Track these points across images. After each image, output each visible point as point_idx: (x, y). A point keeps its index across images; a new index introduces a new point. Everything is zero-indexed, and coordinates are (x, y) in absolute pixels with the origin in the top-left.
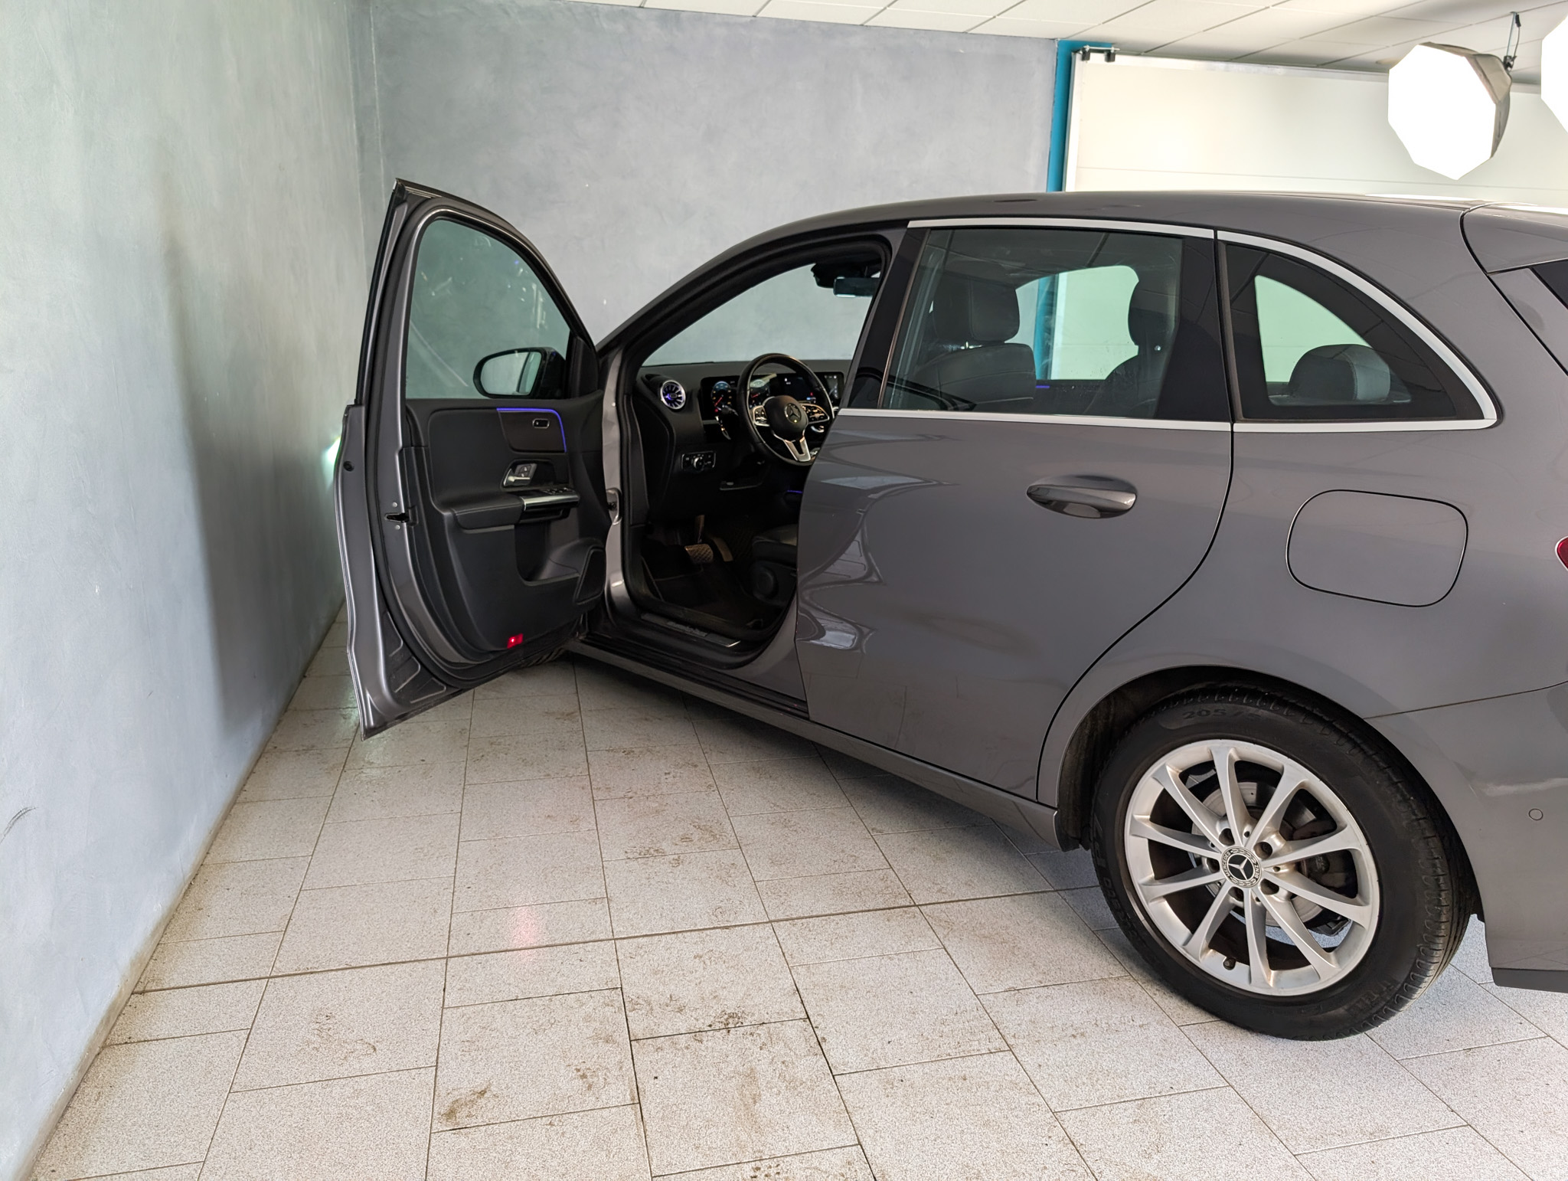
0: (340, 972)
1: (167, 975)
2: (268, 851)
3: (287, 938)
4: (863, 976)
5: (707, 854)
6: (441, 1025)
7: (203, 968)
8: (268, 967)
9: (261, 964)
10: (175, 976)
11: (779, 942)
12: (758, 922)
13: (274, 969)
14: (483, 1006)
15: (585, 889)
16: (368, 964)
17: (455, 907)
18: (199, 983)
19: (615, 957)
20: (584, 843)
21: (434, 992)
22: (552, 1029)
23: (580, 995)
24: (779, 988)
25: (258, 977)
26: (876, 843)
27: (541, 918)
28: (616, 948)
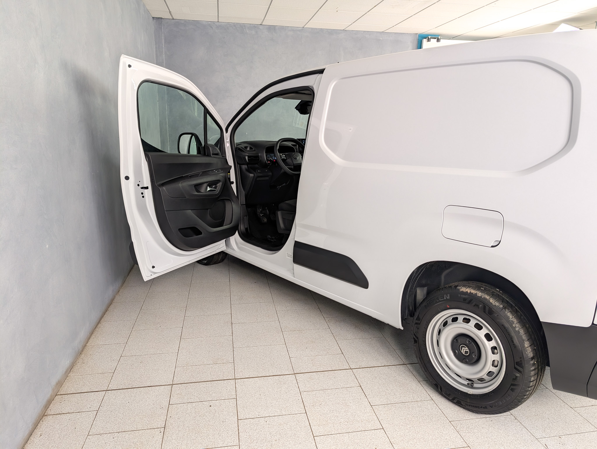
0: (132, 389)
1: (69, 388)
2: (110, 341)
3: (114, 375)
4: (328, 397)
5: (273, 346)
6: (168, 411)
7: (83, 386)
8: (106, 386)
9: (104, 386)
10: (72, 389)
11: (297, 382)
12: (290, 374)
13: (109, 387)
14: (184, 404)
15: (226, 359)
16: (143, 386)
17: (177, 365)
18: (81, 392)
19: (235, 386)
20: (227, 340)
21: (166, 398)
22: (209, 414)
23: (221, 401)
24: (296, 400)
25: (102, 390)
26: (338, 344)
27: (208, 370)
28: (235, 383)
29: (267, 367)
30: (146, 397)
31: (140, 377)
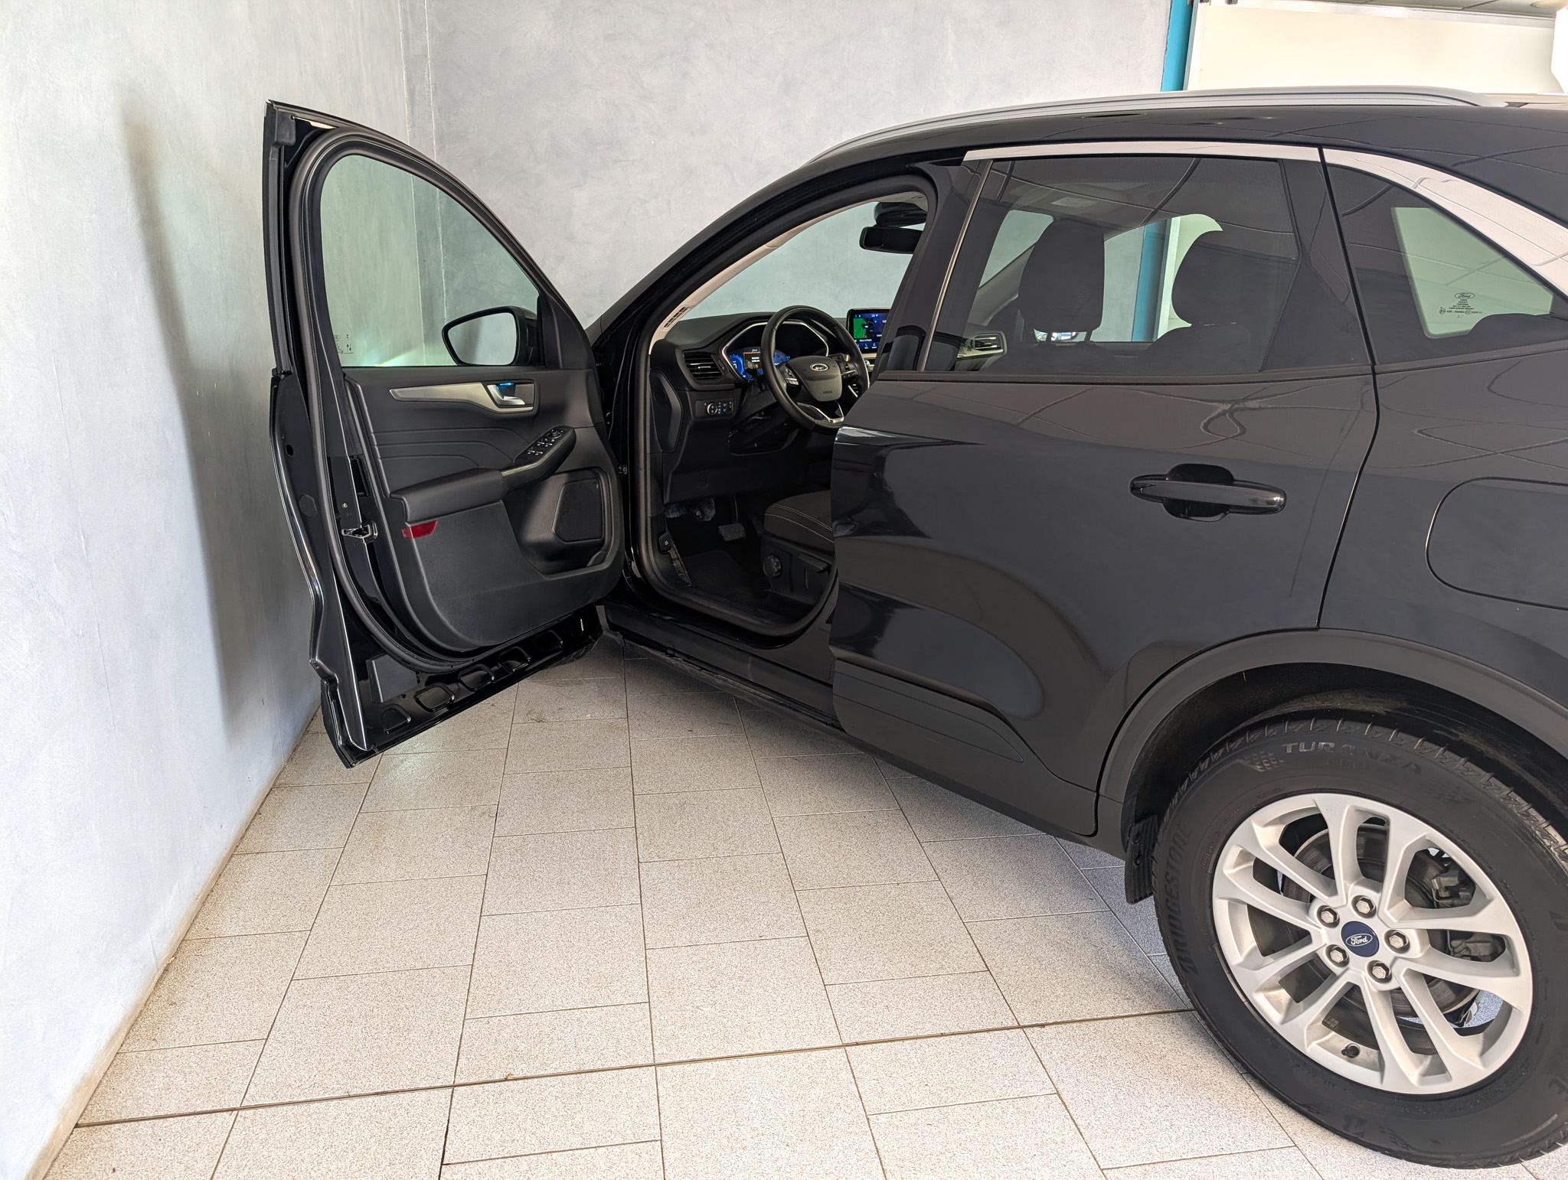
0: (325, 1103)
1: (120, 1100)
2: (262, 922)
3: (267, 1050)
4: (958, 1133)
5: (769, 942)
7: (163, 1092)
8: (240, 1092)
9: (232, 1089)
10: (129, 1103)
11: (854, 1077)
12: (828, 1045)
13: (247, 1095)
14: (492, 1162)
15: (624, 989)
16: (359, 1092)
17: (469, 1010)
18: (156, 1114)
19: (655, 1092)
20: (626, 922)
21: (432, 1140)
24: (856, 1147)
25: (226, 1107)
26: (970, 934)
27: (569, 1029)
28: (656, 1079)
29: (754, 1019)
30: (367, 1135)
31: (351, 1058)
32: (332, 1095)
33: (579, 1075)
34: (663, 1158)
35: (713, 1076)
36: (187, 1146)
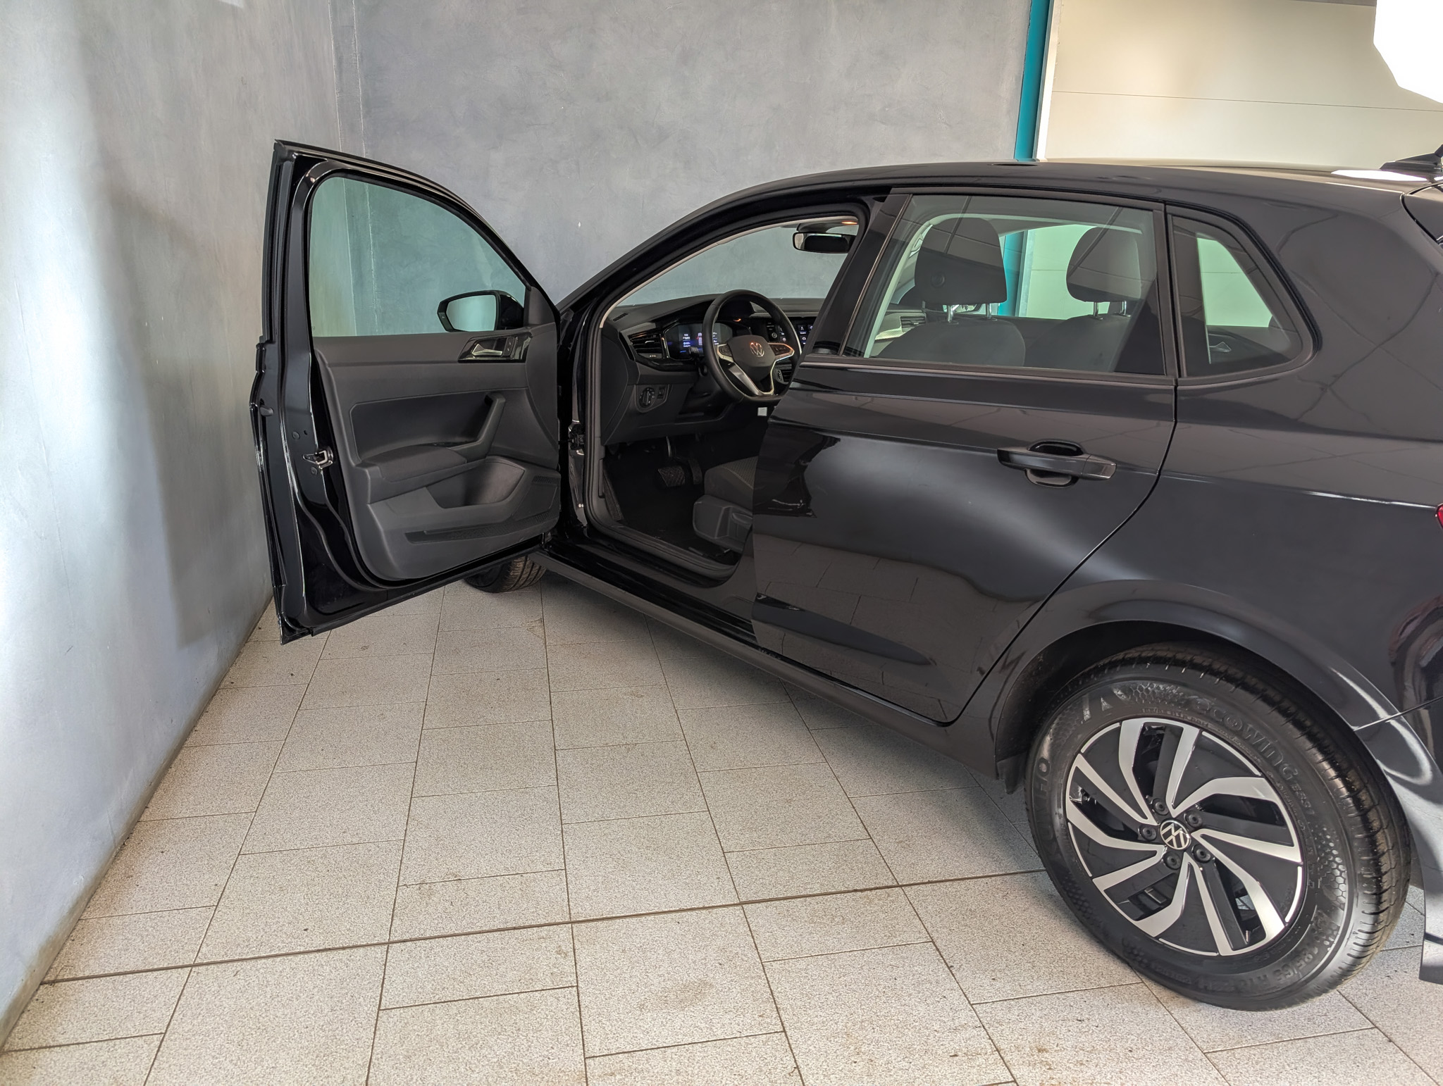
0: (270, 960)
1: (83, 960)
2: (210, 805)
3: (218, 916)
4: (844, 976)
5: (675, 817)
6: (375, 1033)
7: (123, 952)
8: (193, 951)
9: (186, 948)
10: (91, 962)
11: (750, 931)
12: (727, 903)
13: (200, 954)
14: (424, 1008)
15: (543, 858)
16: (302, 949)
17: (401, 878)
18: (116, 971)
19: (571, 946)
20: (543, 801)
21: (371, 988)
22: (498, 1041)
23: (531, 994)
24: (752, 989)
25: (181, 964)
26: (854, 808)
27: (492, 893)
28: (572, 934)
29: (660, 882)
30: (310, 985)
31: (294, 921)
32: (277, 953)
33: (502, 932)
34: (579, 1001)
35: (623, 931)
36: (145, 999)
